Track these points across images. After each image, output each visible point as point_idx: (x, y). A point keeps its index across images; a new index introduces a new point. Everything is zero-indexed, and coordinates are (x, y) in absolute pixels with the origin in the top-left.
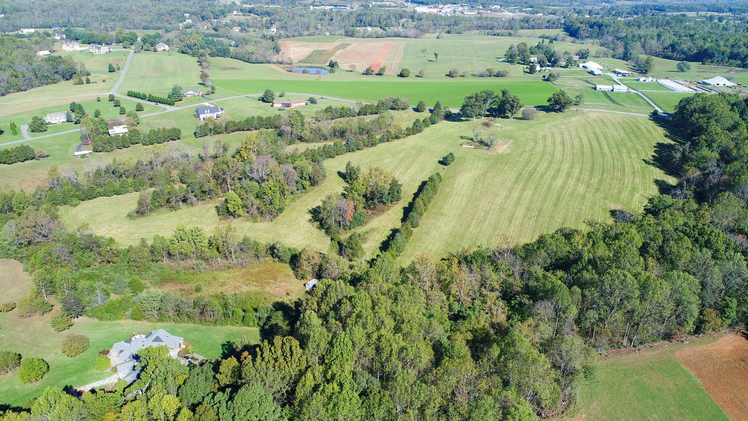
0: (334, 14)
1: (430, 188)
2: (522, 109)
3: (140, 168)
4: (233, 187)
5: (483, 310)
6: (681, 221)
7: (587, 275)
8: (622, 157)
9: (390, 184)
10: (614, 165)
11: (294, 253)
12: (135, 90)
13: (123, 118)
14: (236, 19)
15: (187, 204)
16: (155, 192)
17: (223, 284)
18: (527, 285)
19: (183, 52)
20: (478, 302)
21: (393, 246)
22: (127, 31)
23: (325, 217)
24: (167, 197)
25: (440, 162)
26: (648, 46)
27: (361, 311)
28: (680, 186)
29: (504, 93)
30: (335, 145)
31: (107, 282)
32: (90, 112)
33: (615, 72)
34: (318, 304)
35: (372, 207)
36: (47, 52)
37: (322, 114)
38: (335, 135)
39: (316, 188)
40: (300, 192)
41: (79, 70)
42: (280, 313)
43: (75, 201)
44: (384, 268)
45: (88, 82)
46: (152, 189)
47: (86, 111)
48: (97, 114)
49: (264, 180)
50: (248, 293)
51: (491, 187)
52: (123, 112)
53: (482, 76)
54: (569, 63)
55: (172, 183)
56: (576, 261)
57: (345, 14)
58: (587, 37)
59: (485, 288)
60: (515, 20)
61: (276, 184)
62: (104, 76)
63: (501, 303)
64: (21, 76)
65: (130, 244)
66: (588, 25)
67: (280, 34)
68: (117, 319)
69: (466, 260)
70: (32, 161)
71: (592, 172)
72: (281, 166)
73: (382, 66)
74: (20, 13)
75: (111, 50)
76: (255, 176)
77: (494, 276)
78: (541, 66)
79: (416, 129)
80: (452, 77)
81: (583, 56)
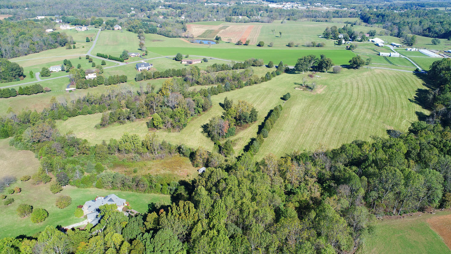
0: (219, 8)
1: (275, 114)
2: (333, 67)
3: (103, 98)
4: (157, 111)
5: (306, 189)
6: (432, 138)
7: (371, 170)
8: (395, 97)
9: (251, 111)
10: (390, 103)
11: (192, 151)
12: (101, 52)
13: (94, 69)
14: (161, 11)
15: (130, 121)
16: (111, 113)
17: (150, 169)
18: (333, 175)
19: (129, 31)
20: (303, 184)
21: (252, 148)
22: (97, 18)
23: (211, 130)
24: (118, 116)
25: (282, 98)
26: (414, 28)
27: (231, 187)
28: (432, 116)
29: (322, 57)
30: (218, 87)
31: (83, 165)
32: (75, 65)
33: (392, 45)
34: (206, 182)
35: (239, 125)
36: (51, 30)
37: (211, 68)
38: (218, 81)
39: (206, 113)
40: (196, 115)
41: (69, 40)
42: (183, 187)
43: (65, 117)
44: (246, 162)
45: (74, 48)
46: (110, 111)
47: (73, 64)
48: (79, 67)
49: (175, 107)
50: (164, 174)
51: (313, 114)
52: (94, 66)
53: (308, 46)
54: (363, 39)
55: (121, 108)
56: (364, 161)
57: (226, 8)
58: (374, 23)
59: (307, 175)
60: (330, 12)
61: (183, 110)
62: (83, 44)
63: (317, 185)
64: (37, 44)
65: (96, 144)
66: (375, 15)
67: (187, 20)
68: (88, 187)
69: (296, 158)
70: (42, 93)
71: (376, 106)
72: (186, 99)
73: (247, 40)
74: (37, 7)
75: (88, 29)
76: (170, 104)
77: (313, 169)
78: (345, 41)
79: (267, 78)
80: (290, 47)
81: (372, 34)
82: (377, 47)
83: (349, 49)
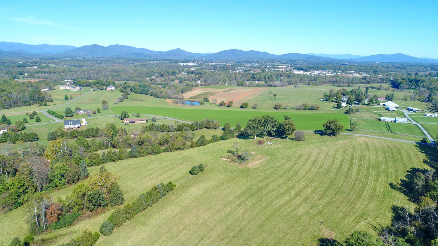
33: (408, 109)
54: (371, 102)
66: (408, 81)
78: (348, 104)
80: (277, 109)
81: (389, 98)
82: (387, 111)
83: (347, 112)
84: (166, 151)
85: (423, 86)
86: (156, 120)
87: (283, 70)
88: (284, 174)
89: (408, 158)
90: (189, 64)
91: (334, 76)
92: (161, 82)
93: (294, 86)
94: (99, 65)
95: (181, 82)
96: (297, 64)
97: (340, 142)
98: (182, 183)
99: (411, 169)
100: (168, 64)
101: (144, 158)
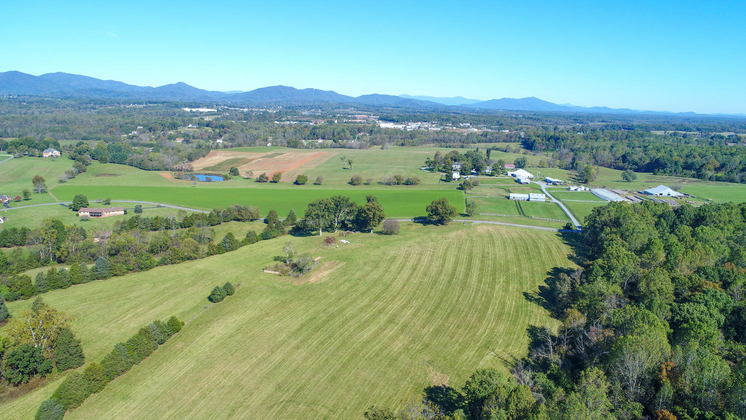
33: (546, 181)
54: (495, 171)
66: (544, 138)
78: (463, 174)
80: (354, 185)
81: (520, 165)
82: (517, 184)
83: (461, 188)
84: (163, 263)
85: (564, 146)
86: (143, 210)
87: (363, 121)
88: (369, 289)
89: (548, 253)
90: (201, 110)
91: (440, 132)
92: (151, 142)
93: (380, 147)
94: (24, 111)
95: (187, 142)
96: (383, 111)
97: (453, 234)
98: (195, 317)
99: (552, 270)
100: (162, 109)
101: (122, 278)
